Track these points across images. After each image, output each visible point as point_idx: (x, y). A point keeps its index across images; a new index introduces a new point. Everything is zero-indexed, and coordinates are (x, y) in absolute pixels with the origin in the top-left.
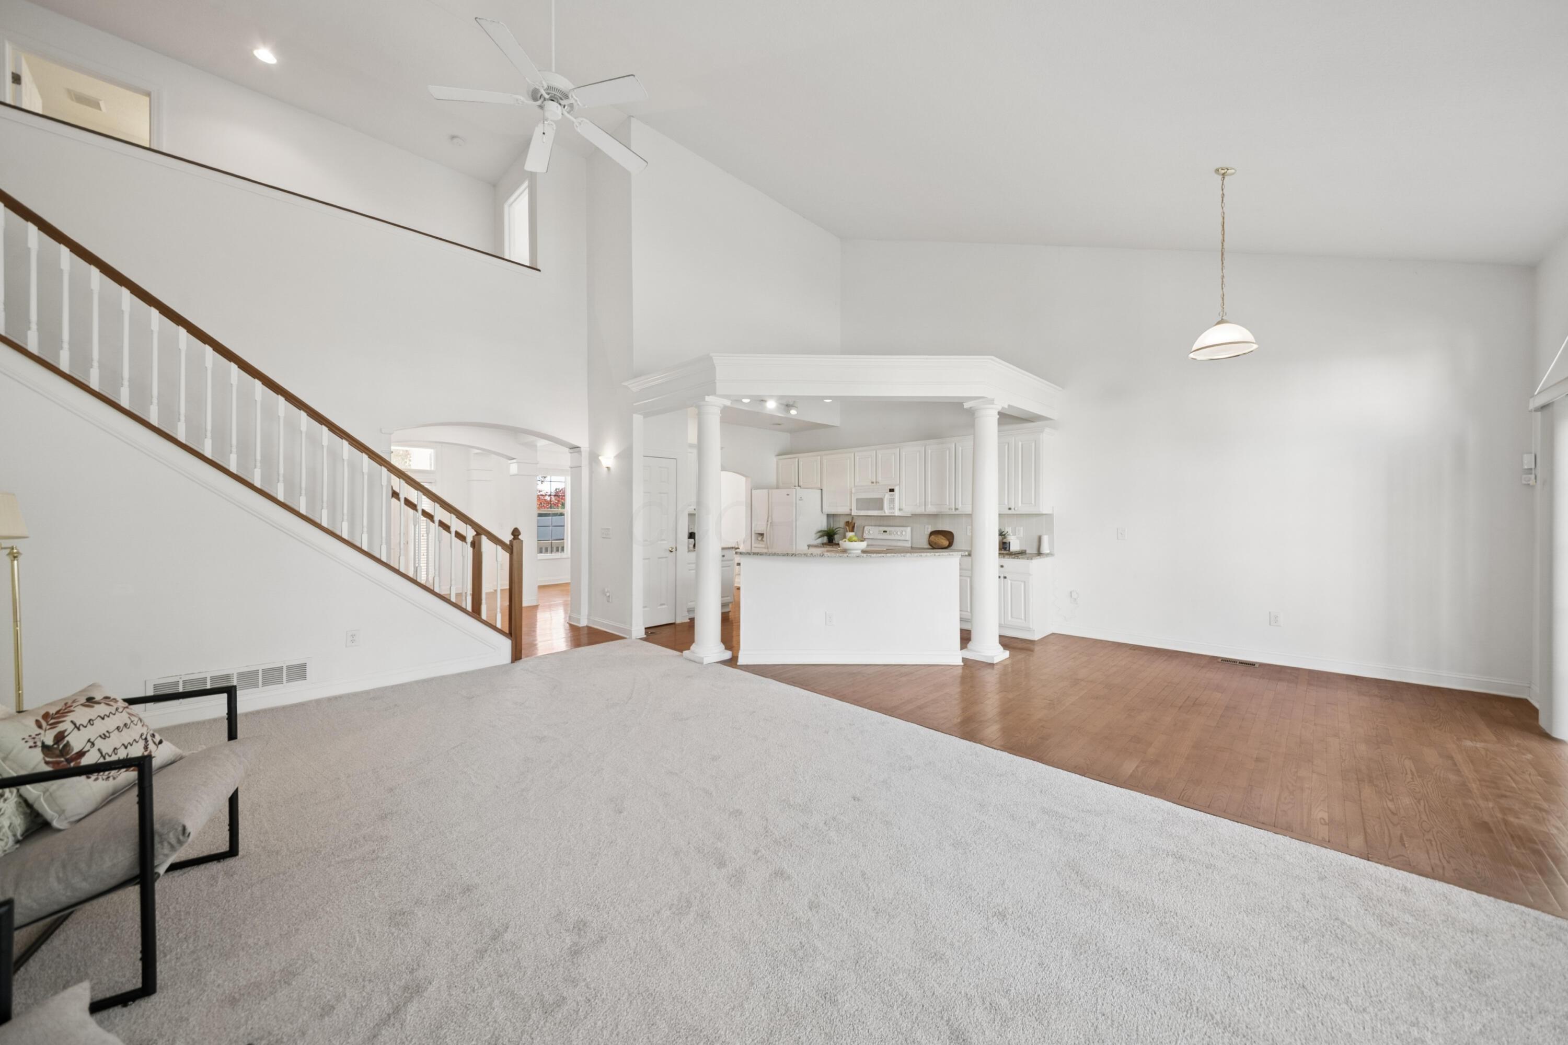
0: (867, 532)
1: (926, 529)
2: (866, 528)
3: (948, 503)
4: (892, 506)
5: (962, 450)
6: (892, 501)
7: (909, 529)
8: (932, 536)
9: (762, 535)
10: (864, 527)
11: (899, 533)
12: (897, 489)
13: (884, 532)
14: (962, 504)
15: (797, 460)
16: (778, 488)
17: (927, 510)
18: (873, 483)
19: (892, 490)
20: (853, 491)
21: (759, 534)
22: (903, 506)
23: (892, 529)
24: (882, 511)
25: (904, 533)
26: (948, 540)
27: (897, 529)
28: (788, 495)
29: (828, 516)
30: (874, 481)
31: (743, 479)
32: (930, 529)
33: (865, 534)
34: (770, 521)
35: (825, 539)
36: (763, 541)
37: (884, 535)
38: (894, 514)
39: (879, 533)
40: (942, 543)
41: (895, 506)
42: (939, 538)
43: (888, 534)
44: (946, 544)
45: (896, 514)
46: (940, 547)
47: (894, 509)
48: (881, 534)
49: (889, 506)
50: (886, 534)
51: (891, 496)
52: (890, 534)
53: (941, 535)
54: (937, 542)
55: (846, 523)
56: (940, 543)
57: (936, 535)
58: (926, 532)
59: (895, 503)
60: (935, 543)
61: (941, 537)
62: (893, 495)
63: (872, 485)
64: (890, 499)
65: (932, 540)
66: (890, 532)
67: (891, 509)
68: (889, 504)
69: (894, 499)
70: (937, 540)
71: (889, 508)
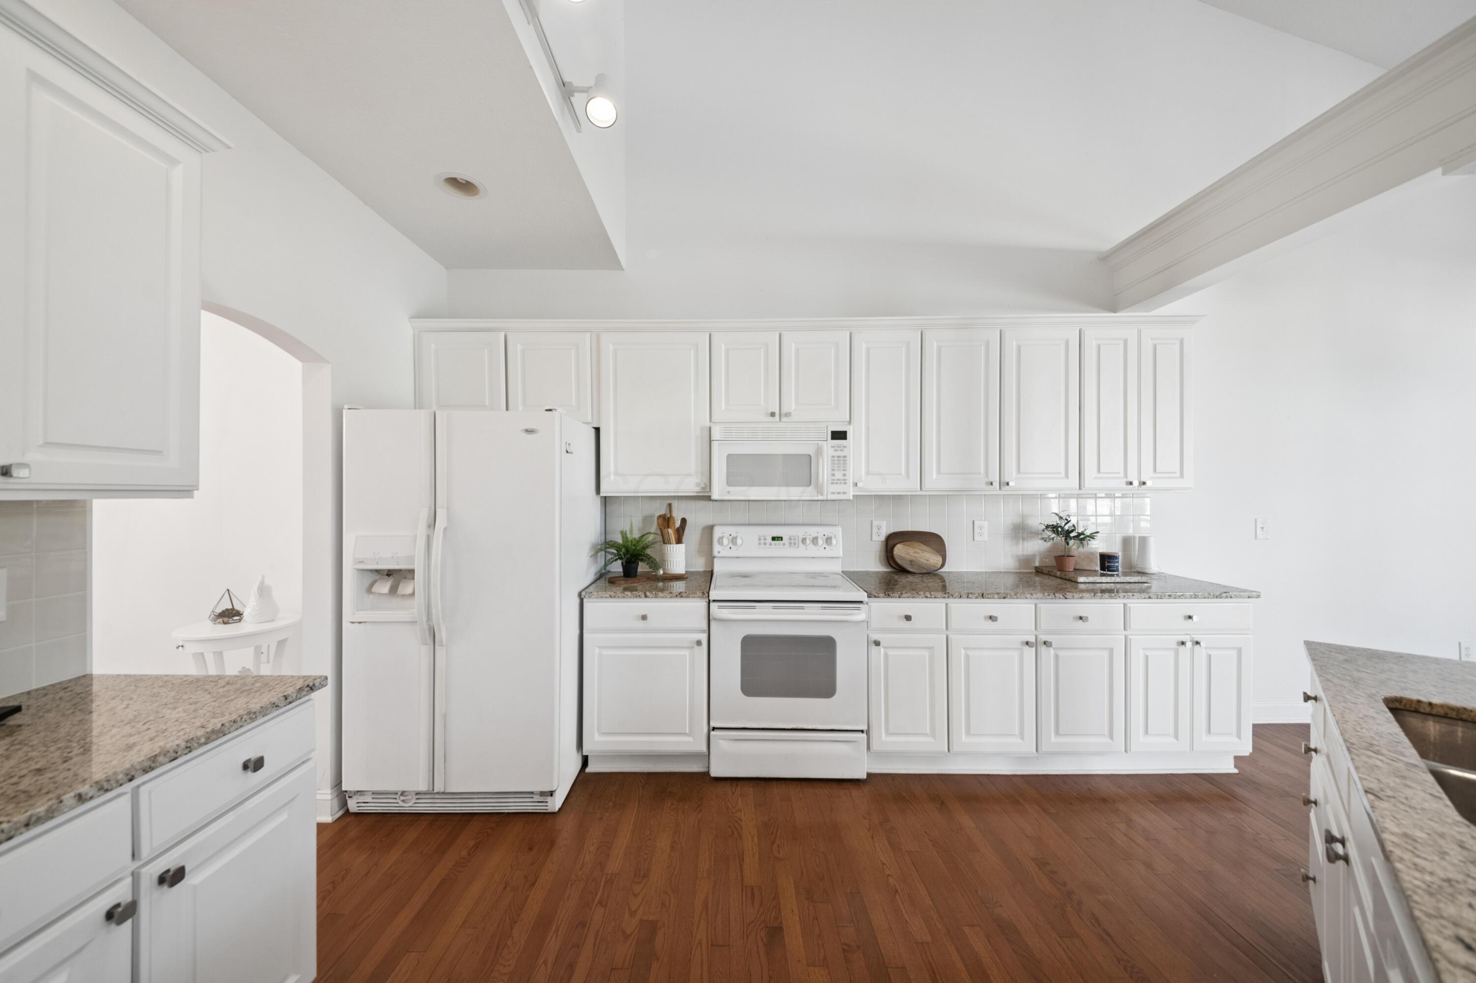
0: (723, 541)
1: (875, 530)
2: (718, 532)
3: (982, 470)
4: (838, 474)
5: (1019, 348)
6: (840, 462)
7: (840, 530)
8: (897, 546)
10: (710, 529)
12: (852, 435)
13: (774, 539)
14: (1018, 470)
17: (927, 485)
18: (773, 414)
20: (718, 434)
21: (382, 571)
22: (862, 475)
23: (799, 532)
24: (810, 489)
25: (833, 541)
26: (935, 551)
27: (813, 531)
28: (529, 431)
29: (606, 500)
30: (777, 411)
32: (885, 529)
33: (717, 548)
34: (439, 525)
37: (773, 546)
38: (839, 493)
39: (760, 544)
40: (927, 561)
41: (844, 475)
42: (915, 552)
43: (784, 544)
44: (936, 563)
45: (844, 493)
46: (926, 569)
47: (841, 483)
48: (765, 544)
49: (833, 475)
50: (779, 544)
51: (836, 448)
52: (790, 543)
53: (920, 544)
54: (915, 559)
55: (660, 519)
56: (922, 560)
57: (908, 543)
58: (875, 538)
59: (844, 470)
60: (911, 561)
61: (919, 551)
62: (842, 448)
63: (771, 419)
64: (833, 457)
65: (899, 554)
66: (790, 539)
67: (839, 482)
68: (833, 470)
69: (845, 457)
70: (914, 555)
71: (833, 480)
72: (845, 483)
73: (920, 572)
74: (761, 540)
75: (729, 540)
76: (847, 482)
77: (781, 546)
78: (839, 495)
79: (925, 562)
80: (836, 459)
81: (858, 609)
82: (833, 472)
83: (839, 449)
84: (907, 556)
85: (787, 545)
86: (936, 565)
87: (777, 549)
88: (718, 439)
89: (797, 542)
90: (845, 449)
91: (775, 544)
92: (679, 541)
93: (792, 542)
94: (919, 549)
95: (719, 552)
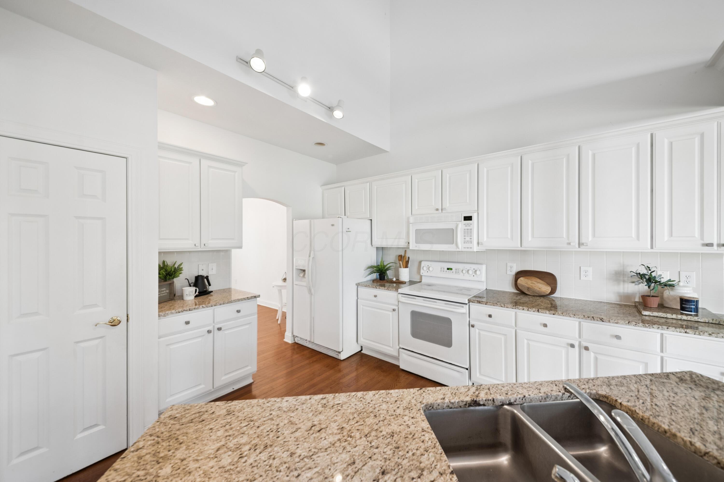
0: (425, 268)
1: (509, 268)
2: (423, 264)
3: (565, 236)
4: (468, 239)
5: (594, 155)
6: (468, 232)
7: (484, 267)
8: (522, 279)
9: (304, 271)
10: (420, 262)
11: (470, 272)
12: (475, 218)
13: (448, 269)
14: (594, 235)
15: (344, 187)
16: (323, 217)
17: (524, 244)
18: (437, 210)
19: (468, 218)
20: (411, 220)
21: (301, 270)
22: (484, 239)
23: (460, 266)
24: (454, 245)
25: (478, 272)
26: (548, 284)
27: (468, 266)
28: (333, 225)
29: (377, 248)
30: (440, 208)
31: (285, 208)
32: (516, 268)
33: (422, 271)
34: (312, 256)
35: (375, 276)
36: (305, 278)
37: (447, 273)
38: (468, 248)
39: (441, 271)
40: (540, 289)
41: (471, 239)
42: (532, 283)
43: (453, 272)
44: (546, 291)
45: (471, 248)
46: (537, 293)
47: (469, 243)
48: (444, 271)
49: (465, 239)
50: (450, 272)
51: (466, 225)
52: (456, 272)
53: (536, 278)
54: (531, 287)
55: (399, 257)
56: (536, 288)
57: (528, 277)
58: (509, 273)
59: (471, 236)
60: (528, 288)
61: (534, 282)
62: (469, 225)
63: (437, 212)
64: (465, 229)
65: (520, 283)
66: (456, 270)
67: (468, 242)
68: (465, 236)
69: (471, 229)
70: (532, 285)
71: (465, 241)
72: (471, 243)
73: (533, 295)
74: (442, 270)
75: (427, 268)
76: (472, 242)
77: (451, 273)
78: (468, 249)
79: (538, 289)
80: (466, 230)
81: (463, 307)
82: (465, 237)
83: (468, 225)
84: (526, 285)
85: (454, 273)
86: (545, 292)
87: (449, 274)
88: (412, 222)
89: (459, 271)
90: (471, 225)
91: (448, 272)
92: (406, 267)
93: (457, 271)
94: (535, 281)
95: (422, 273)
